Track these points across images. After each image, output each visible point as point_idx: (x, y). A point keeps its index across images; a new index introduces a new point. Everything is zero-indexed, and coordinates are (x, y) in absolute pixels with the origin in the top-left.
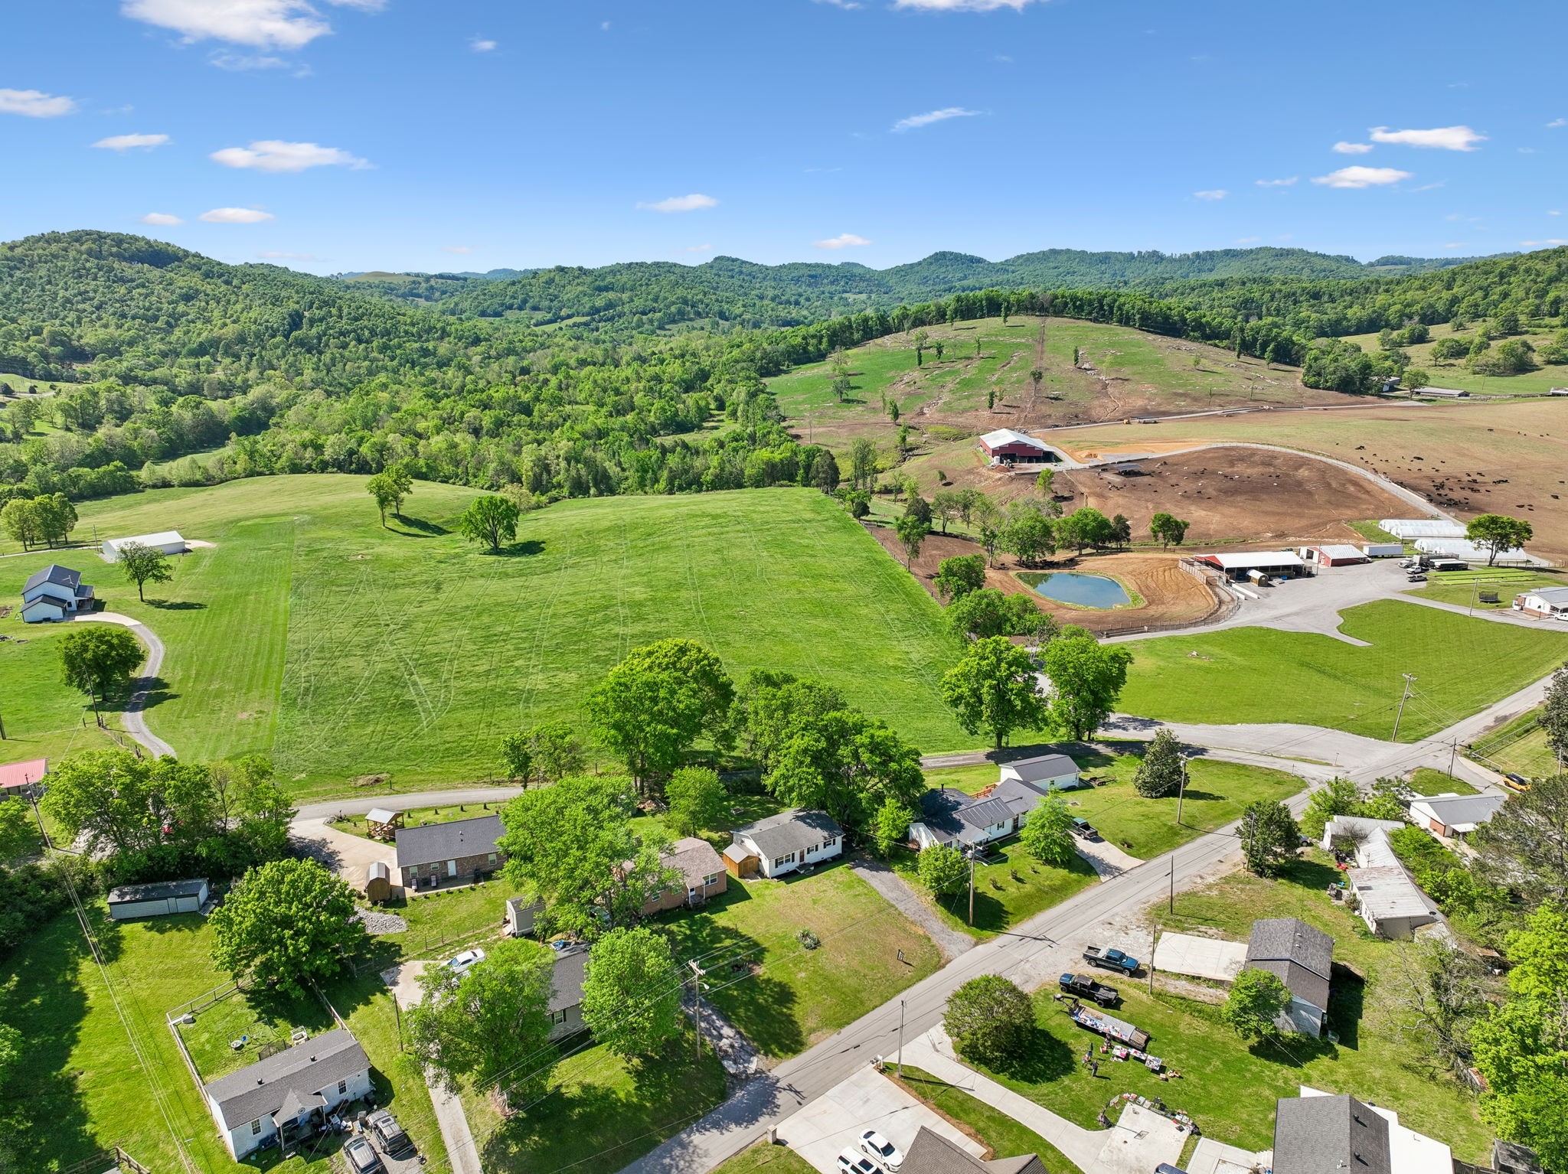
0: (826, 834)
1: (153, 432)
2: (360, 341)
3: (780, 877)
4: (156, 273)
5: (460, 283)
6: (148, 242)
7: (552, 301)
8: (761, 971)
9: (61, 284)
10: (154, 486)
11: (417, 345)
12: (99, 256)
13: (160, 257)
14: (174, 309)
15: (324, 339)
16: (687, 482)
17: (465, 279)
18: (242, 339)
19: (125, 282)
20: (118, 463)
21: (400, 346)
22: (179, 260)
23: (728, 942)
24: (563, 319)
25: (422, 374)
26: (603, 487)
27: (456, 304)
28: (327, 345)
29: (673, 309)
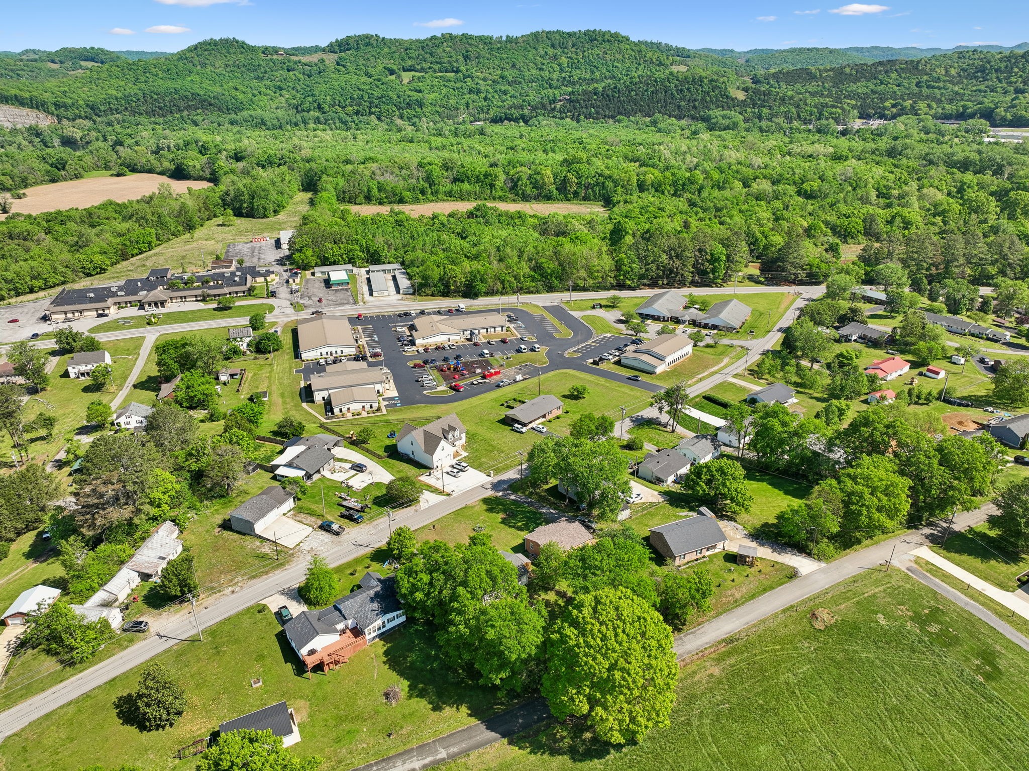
8: (501, 516)
23: (520, 524)
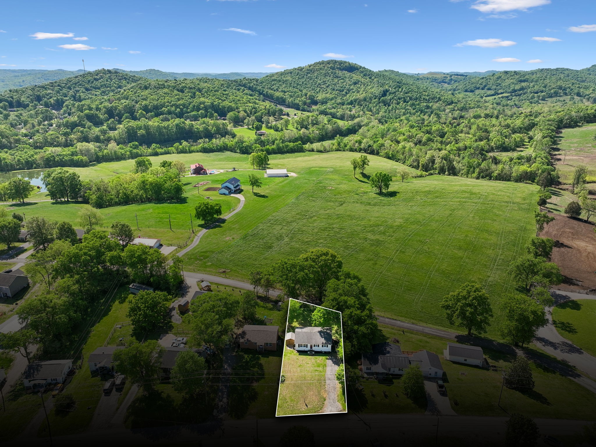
0: (324, 342)
1: (318, 132)
2: (405, 101)
3: (298, 351)
4: (349, 74)
5: (463, 77)
6: (349, 64)
7: (497, 86)
9: (320, 78)
10: (309, 151)
11: (425, 104)
12: (333, 68)
13: (352, 68)
14: (350, 87)
15: (392, 100)
16: (486, 175)
17: (466, 76)
18: (365, 100)
19: (338, 78)
20: (300, 142)
21: (418, 105)
22: (358, 69)
24: (498, 94)
25: (419, 116)
26: (451, 172)
27: (457, 87)
28: (392, 103)
29: (552, 91)
